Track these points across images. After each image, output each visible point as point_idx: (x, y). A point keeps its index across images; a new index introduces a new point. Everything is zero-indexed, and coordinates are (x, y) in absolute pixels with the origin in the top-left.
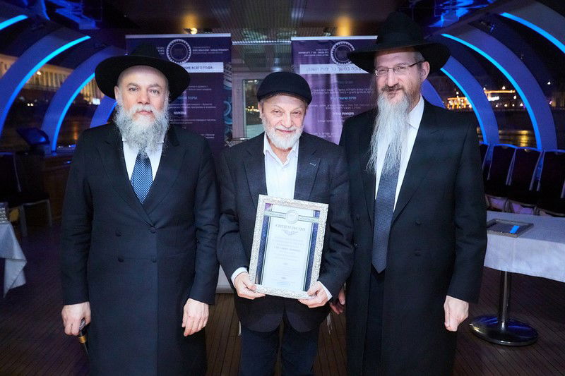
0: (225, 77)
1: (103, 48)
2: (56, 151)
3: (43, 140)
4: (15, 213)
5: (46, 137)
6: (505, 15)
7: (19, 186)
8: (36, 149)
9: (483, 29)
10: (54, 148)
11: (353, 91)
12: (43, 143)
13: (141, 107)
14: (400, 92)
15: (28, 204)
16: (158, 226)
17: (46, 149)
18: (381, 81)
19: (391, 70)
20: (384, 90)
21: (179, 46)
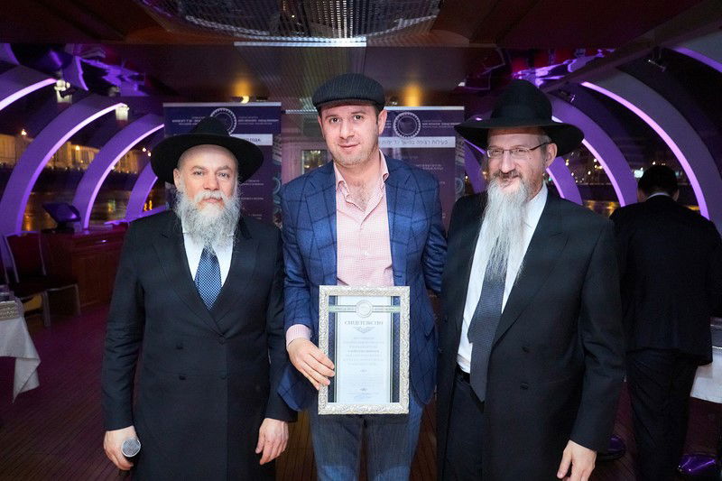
0: (274, 151)
1: (143, 115)
2: (89, 229)
3: (74, 216)
4: (37, 301)
5: (77, 213)
6: (587, 84)
7: (44, 269)
8: (64, 227)
9: (564, 99)
10: (86, 226)
12: (73, 220)
13: (208, 194)
14: (517, 180)
15: (53, 289)
16: (228, 335)
17: (77, 227)
18: (494, 164)
19: (507, 153)
20: (496, 175)
21: (223, 115)
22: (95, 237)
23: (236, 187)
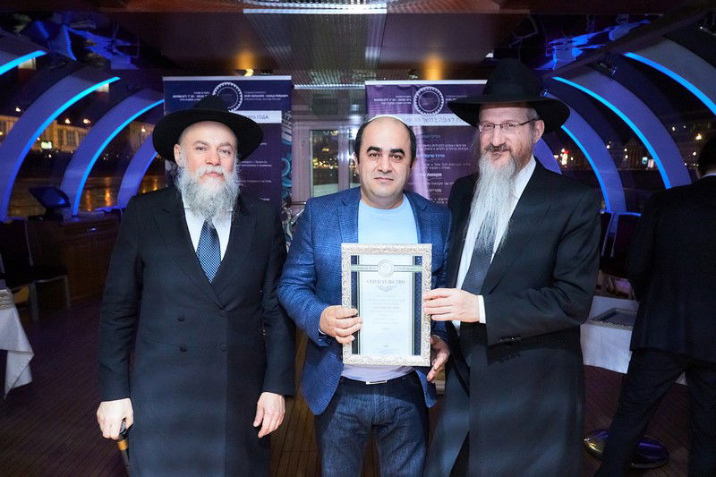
0: (284, 129)
1: (138, 90)
2: (77, 216)
3: (62, 202)
4: (25, 292)
5: (66, 198)
6: (630, 55)
7: (30, 258)
8: (53, 213)
9: (603, 72)
10: (76, 212)
11: (441, 147)
12: (63, 206)
13: (210, 168)
14: (507, 153)
15: (41, 281)
16: (229, 308)
17: (66, 213)
18: (486, 139)
19: (498, 127)
20: (487, 149)
21: (227, 90)
22: (85, 224)
23: (235, 166)
